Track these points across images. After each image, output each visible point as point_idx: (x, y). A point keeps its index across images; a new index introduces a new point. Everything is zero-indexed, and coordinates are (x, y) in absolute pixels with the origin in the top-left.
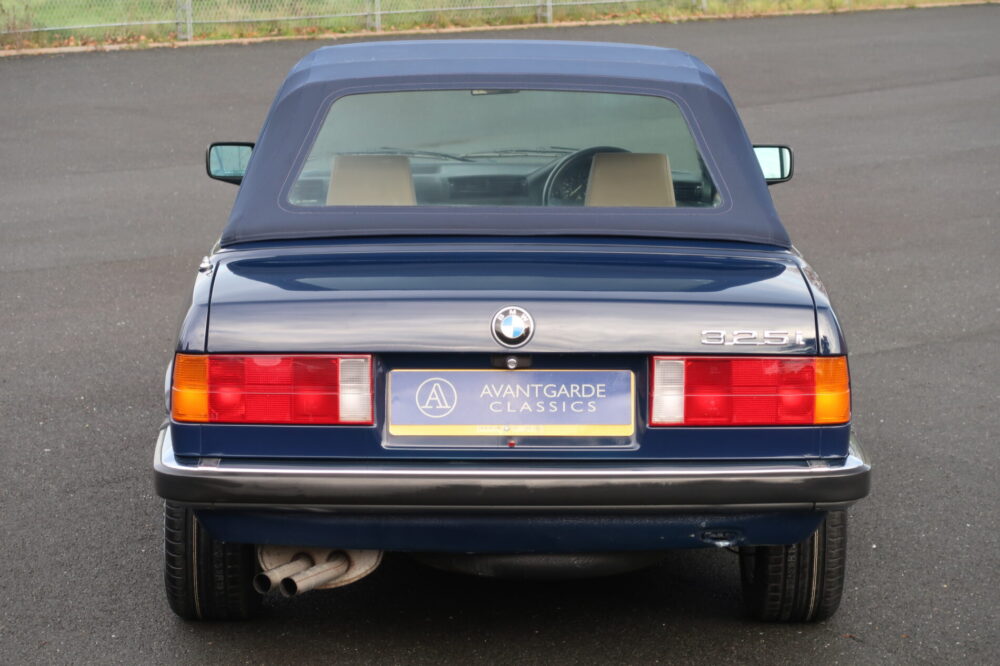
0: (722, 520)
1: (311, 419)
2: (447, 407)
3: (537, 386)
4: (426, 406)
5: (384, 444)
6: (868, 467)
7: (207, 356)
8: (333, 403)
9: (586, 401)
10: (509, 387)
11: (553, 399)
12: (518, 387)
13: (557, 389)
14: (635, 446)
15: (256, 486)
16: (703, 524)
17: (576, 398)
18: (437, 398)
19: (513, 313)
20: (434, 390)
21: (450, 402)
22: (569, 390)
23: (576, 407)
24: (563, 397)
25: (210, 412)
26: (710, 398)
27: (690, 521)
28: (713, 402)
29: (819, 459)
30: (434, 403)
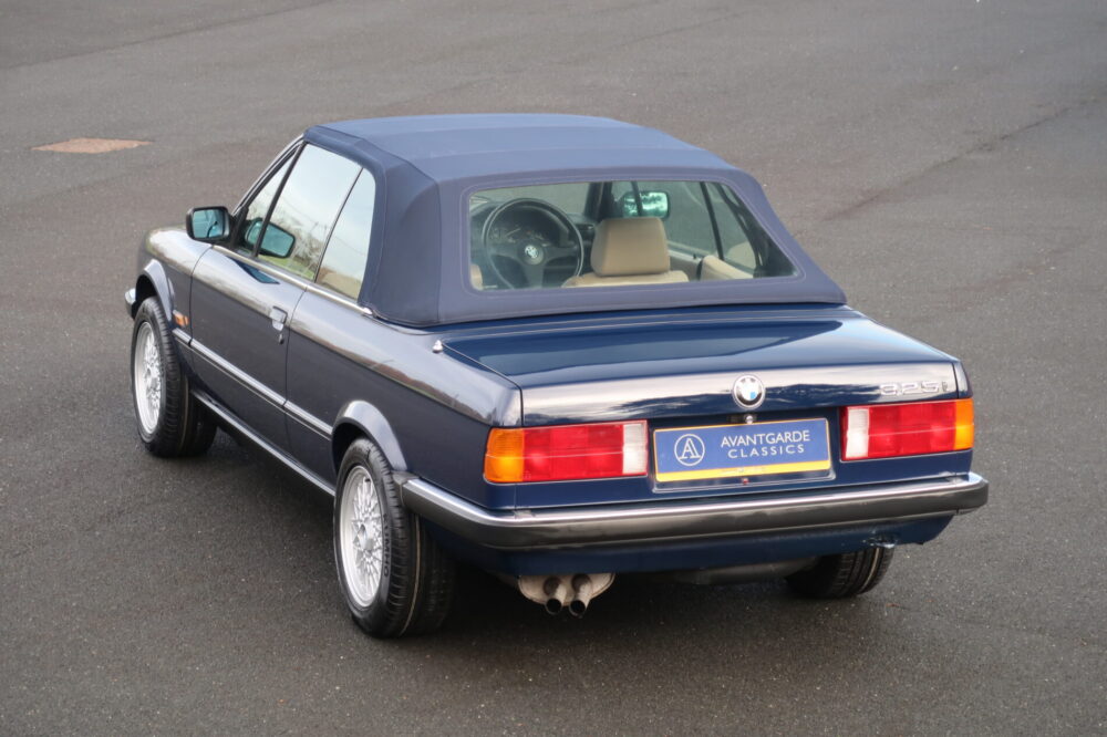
0: (887, 527)
1: (602, 474)
2: (698, 456)
3: (761, 435)
4: (683, 457)
5: (655, 490)
6: (986, 481)
7: (522, 429)
8: (618, 460)
9: (796, 444)
10: (741, 437)
11: (774, 445)
12: (748, 437)
13: (776, 437)
14: (832, 476)
15: (569, 529)
16: (874, 532)
17: (789, 443)
18: (690, 450)
19: (748, 380)
20: (687, 445)
21: (700, 454)
22: (783, 436)
23: (791, 449)
24: (780, 442)
25: (525, 474)
26: (886, 436)
27: (865, 531)
28: (888, 440)
29: (955, 476)
30: (688, 454)
